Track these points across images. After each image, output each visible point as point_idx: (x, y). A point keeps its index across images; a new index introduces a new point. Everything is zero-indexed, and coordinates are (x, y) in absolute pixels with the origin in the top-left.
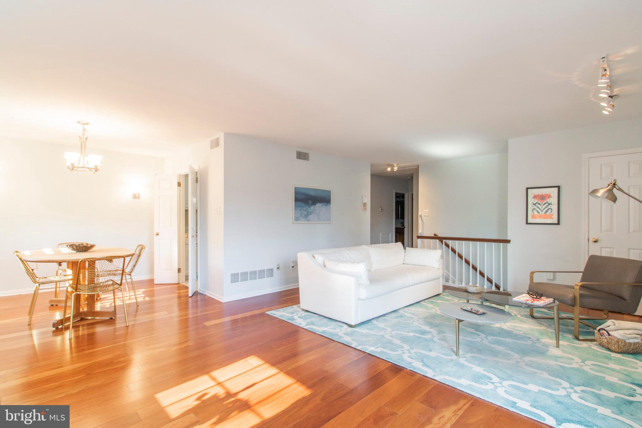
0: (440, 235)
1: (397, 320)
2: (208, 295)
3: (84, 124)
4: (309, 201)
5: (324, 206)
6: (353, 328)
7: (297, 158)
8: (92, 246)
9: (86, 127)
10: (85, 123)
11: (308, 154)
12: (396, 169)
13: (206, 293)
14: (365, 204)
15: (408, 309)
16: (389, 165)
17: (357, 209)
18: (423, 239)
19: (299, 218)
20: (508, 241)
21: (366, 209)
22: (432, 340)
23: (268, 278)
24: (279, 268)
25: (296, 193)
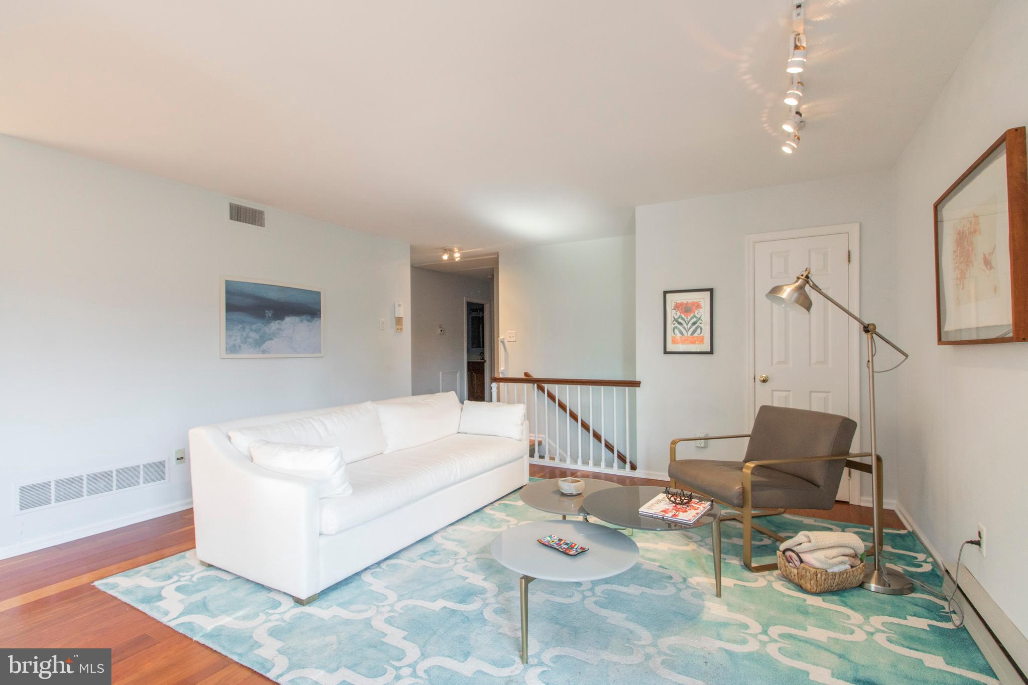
0: (535, 374)
4: (267, 311)
5: (305, 321)
7: (232, 219)
11: (261, 212)
12: (457, 257)
14: (399, 321)
16: (445, 250)
17: (383, 329)
19: (240, 347)
20: (636, 384)
21: (401, 329)
23: (146, 485)
24: (182, 458)
25: (228, 293)
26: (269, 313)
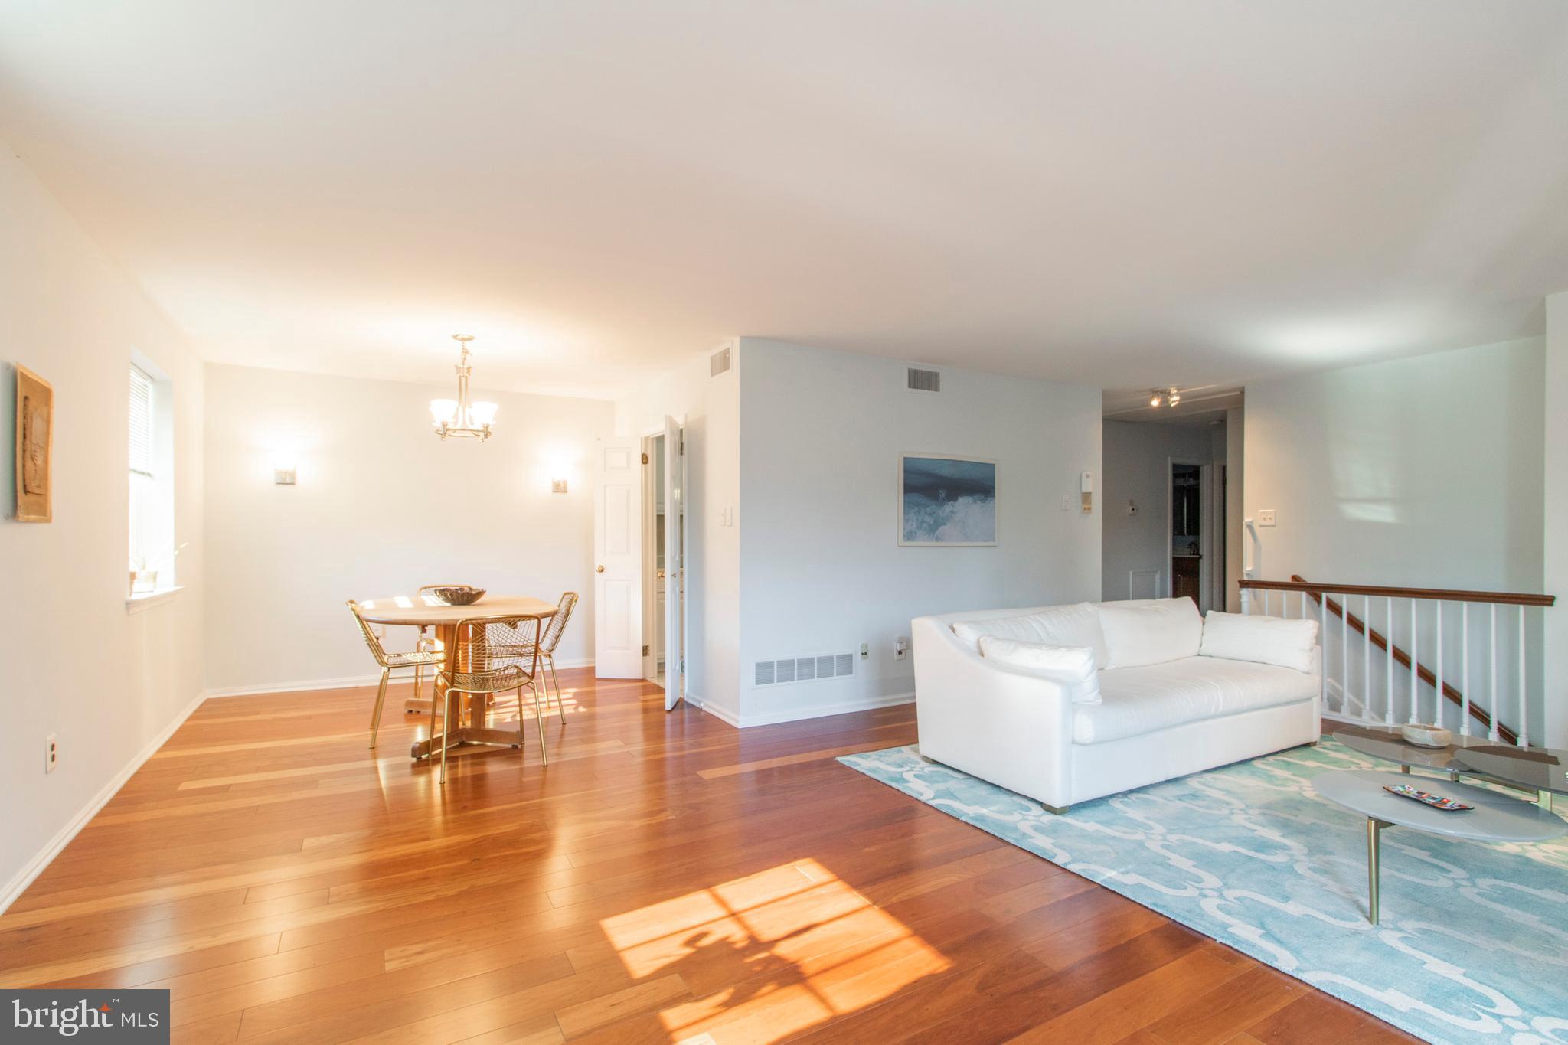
0: (1311, 579)
1: (1180, 804)
2: (705, 709)
3: (464, 340)
4: (941, 491)
5: (979, 502)
6: (1056, 814)
7: (909, 387)
8: (480, 594)
9: (468, 344)
10: (466, 337)
11: (937, 375)
12: (1174, 400)
13: (702, 705)
14: (1086, 497)
15: (1215, 779)
16: (1155, 393)
17: (1066, 510)
18: (1258, 590)
19: (916, 533)
21: (1089, 509)
22: (1290, 870)
23: (840, 677)
24: (866, 654)
25: (907, 471)
26: (943, 493)
